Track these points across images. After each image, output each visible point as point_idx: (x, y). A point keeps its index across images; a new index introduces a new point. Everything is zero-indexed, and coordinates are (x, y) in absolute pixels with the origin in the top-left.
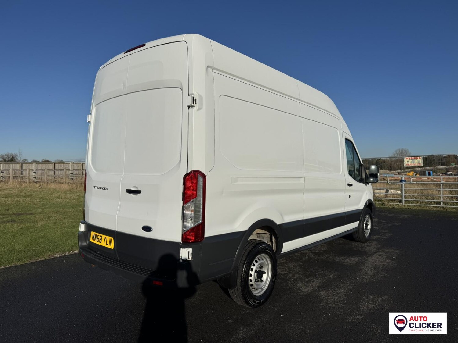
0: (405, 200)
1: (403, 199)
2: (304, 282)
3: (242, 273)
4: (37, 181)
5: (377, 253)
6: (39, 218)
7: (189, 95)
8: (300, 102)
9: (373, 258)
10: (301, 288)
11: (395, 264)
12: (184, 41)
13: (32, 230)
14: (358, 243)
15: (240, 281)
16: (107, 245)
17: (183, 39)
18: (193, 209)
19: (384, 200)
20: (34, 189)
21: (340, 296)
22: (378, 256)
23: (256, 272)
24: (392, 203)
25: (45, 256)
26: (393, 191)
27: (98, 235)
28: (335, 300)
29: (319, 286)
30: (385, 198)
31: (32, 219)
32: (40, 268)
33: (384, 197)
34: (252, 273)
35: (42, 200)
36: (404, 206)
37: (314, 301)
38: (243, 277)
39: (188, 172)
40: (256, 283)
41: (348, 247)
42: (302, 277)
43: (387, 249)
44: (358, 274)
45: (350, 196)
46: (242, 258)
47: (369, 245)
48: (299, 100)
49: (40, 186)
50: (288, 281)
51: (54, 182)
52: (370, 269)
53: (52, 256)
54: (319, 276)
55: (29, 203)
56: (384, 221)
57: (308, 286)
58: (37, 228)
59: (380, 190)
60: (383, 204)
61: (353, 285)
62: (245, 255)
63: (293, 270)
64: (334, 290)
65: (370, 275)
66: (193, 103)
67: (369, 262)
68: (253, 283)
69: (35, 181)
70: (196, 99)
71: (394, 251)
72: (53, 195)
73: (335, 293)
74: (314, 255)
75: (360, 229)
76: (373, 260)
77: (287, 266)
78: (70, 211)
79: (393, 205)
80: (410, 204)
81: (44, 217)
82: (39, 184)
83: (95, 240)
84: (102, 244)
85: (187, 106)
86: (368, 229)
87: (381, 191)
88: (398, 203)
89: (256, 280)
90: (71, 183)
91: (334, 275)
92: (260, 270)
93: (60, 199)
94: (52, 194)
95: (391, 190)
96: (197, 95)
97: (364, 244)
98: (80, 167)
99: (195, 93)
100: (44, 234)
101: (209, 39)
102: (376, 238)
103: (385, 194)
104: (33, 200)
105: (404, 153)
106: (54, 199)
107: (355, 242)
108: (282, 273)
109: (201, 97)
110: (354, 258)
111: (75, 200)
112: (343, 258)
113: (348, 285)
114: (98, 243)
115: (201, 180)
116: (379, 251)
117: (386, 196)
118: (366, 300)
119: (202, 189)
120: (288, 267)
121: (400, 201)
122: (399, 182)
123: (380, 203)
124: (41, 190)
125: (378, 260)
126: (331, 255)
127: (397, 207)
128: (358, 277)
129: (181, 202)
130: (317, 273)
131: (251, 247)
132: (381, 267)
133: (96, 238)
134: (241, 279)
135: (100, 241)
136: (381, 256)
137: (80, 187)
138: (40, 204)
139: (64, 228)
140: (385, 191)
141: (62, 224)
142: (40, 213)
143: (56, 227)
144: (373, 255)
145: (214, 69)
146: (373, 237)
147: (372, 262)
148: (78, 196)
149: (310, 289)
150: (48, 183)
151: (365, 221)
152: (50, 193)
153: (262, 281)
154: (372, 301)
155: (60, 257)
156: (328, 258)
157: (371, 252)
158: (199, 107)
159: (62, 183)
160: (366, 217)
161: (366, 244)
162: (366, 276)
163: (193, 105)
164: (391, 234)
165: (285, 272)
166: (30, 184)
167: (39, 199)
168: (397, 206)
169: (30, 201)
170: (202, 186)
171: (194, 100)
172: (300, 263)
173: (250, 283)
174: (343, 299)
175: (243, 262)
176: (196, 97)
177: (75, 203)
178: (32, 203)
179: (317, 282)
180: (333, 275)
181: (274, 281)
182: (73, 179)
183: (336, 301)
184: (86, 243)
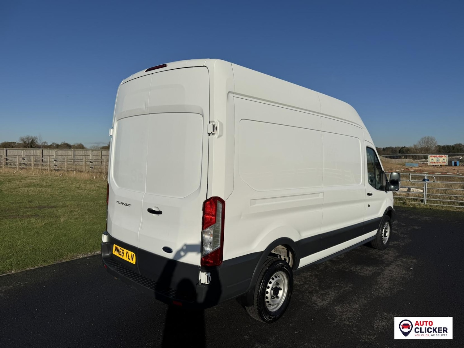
0: (427, 199)
1: (426, 199)
2: (319, 295)
3: (259, 292)
4: (58, 169)
5: (394, 262)
6: (61, 213)
7: (210, 123)
8: (321, 115)
9: (390, 268)
10: (316, 301)
11: (412, 276)
12: (206, 67)
13: (55, 226)
14: (376, 251)
15: (257, 299)
16: (129, 260)
17: (205, 65)
18: (212, 233)
19: (405, 198)
20: (55, 178)
21: (355, 312)
22: (395, 266)
23: (272, 289)
24: (413, 203)
25: (68, 257)
26: (415, 190)
27: (121, 249)
28: (350, 316)
29: (334, 300)
30: (407, 197)
31: (54, 214)
32: (65, 271)
33: (405, 196)
34: (268, 290)
35: (63, 191)
36: (426, 205)
37: (329, 317)
38: (259, 296)
39: (208, 198)
40: (272, 299)
41: (365, 255)
42: (317, 289)
43: (405, 258)
44: (374, 287)
45: (369, 206)
46: (259, 276)
47: (386, 253)
48: (320, 114)
49: (60, 175)
50: (303, 294)
51: (74, 171)
52: (386, 282)
53: (75, 256)
54: (335, 288)
55: (51, 194)
56: (403, 224)
57: (323, 300)
58: (60, 224)
60: (405, 203)
61: (368, 299)
62: (262, 273)
63: (309, 281)
64: (349, 305)
65: (386, 288)
66: (214, 131)
67: (385, 274)
68: (269, 300)
69: (56, 169)
70: (216, 127)
71: (412, 260)
72: (74, 186)
73: (349, 309)
74: (331, 263)
75: (378, 237)
76: (389, 271)
77: (303, 275)
78: (91, 204)
79: (415, 205)
80: (433, 204)
81: (66, 211)
82: (59, 172)
83: (118, 253)
84: (124, 258)
85: (208, 133)
86: (386, 236)
88: (420, 202)
89: (272, 296)
90: (90, 172)
91: (350, 288)
92: (276, 287)
93: (80, 190)
94: (72, 184)
95: (413, 189)
96: (218, 123)
97: (381, 251)
98: (99, 153)
99: (216, 121)
100: (67, 231)
101: (230, 63)
102: (394, 245)
103: (407, 193)
104: (55, 191)
105: (430, 141)
106: (75, 190)
107: (373, 249)
108: (298, 283)
109: (221, 124)
110: (370, 268)
111: (95, 192)
112: (360, 267)
113: (363, 299)
114: (121, 257)
115: (220, 205)
116: (396, 260)
117: (408, 195)
118: (380, 318)
119: (221, 215)
120: (304, 277)
121: (422, 201)
122: (422, 181)
123: (401, 202)
124: (61, 179)
125: (394, 270)
126: (348, 264)
127: (418, 207)
128: (373, 290)
129: (201, 226)
130: (332, 285)
131: (268, 265)
132: (398, 279)
133: (118, 251)
134: (258, 297)
135: (123, 255)
136: (398, 266)
137: (99, 176)
138: (62, 195)
139: (86, 225)
140: (406, 189)
141: (83, 220)
142: (62, 207)
143: (78, 223)
144: (391, 264)
145: (235, 94)
146: (391, 244)
147: (389, 273)
148: (98, 187)
149: (325, 303)
150: (68, 171)
151: (384, 228)
152: (70, 182)
153: (278, 297)
154: (386, 318)
155: (83, 258)
156: (345, 267)
157: (389, 261)
158: (219, 133)
159: (82, 172)
160: (385, 224)
161: (384, 252)
162: (381, 290)
163: (213, 132)
164: (411, 240)
165: (301, 283)
166: (51, 171)
167: (60, 190)
168: (419, 205)
169: (52, 192)
170: (221, 212)
171: (215, 128)
172: (316, 272)
173: (267, 300)
174: (357, 315)
175: (259, 280)
176: (216, 124)
177: (95, 195)
178: (54, 195)
179: (332, 295)
180: (348, 287)
181: (289, 296)
182: (92, 168)
183: (350, 318)
184: (109, 254)
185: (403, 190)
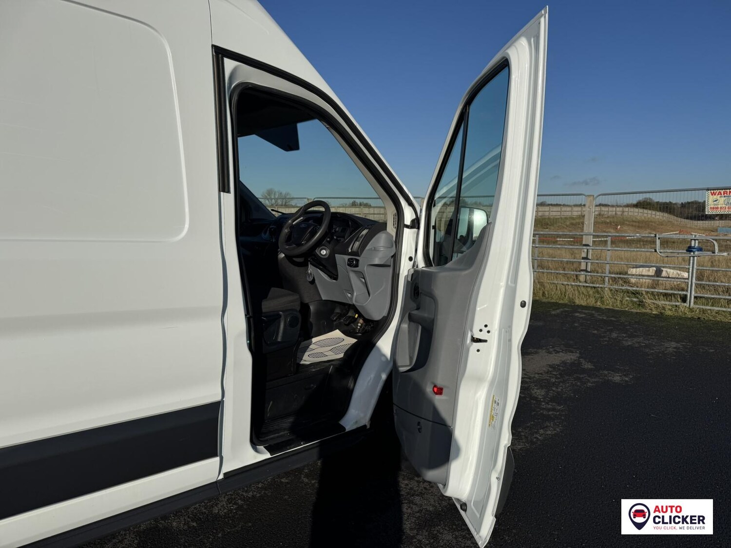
0: (696, 295)
1: (692, 294)
19: (646, 293)
24: (661, 303)
26: (672, 273)
30: (650, 290)
33: (648, 287)
36: (692, 310)
59: (641, 269)
60: (641, 304)
79: (664, 308)
80: (708, 308)
87: (644, 271)
88: (678, 301)
95: (669, 270)
103: (653, 280)
117: (655, 285)
121: (684, 299)
122: (685, 251)
123: (635, 300)
140: (652, 271)
168: (673, 309)
185: (644, 274)
